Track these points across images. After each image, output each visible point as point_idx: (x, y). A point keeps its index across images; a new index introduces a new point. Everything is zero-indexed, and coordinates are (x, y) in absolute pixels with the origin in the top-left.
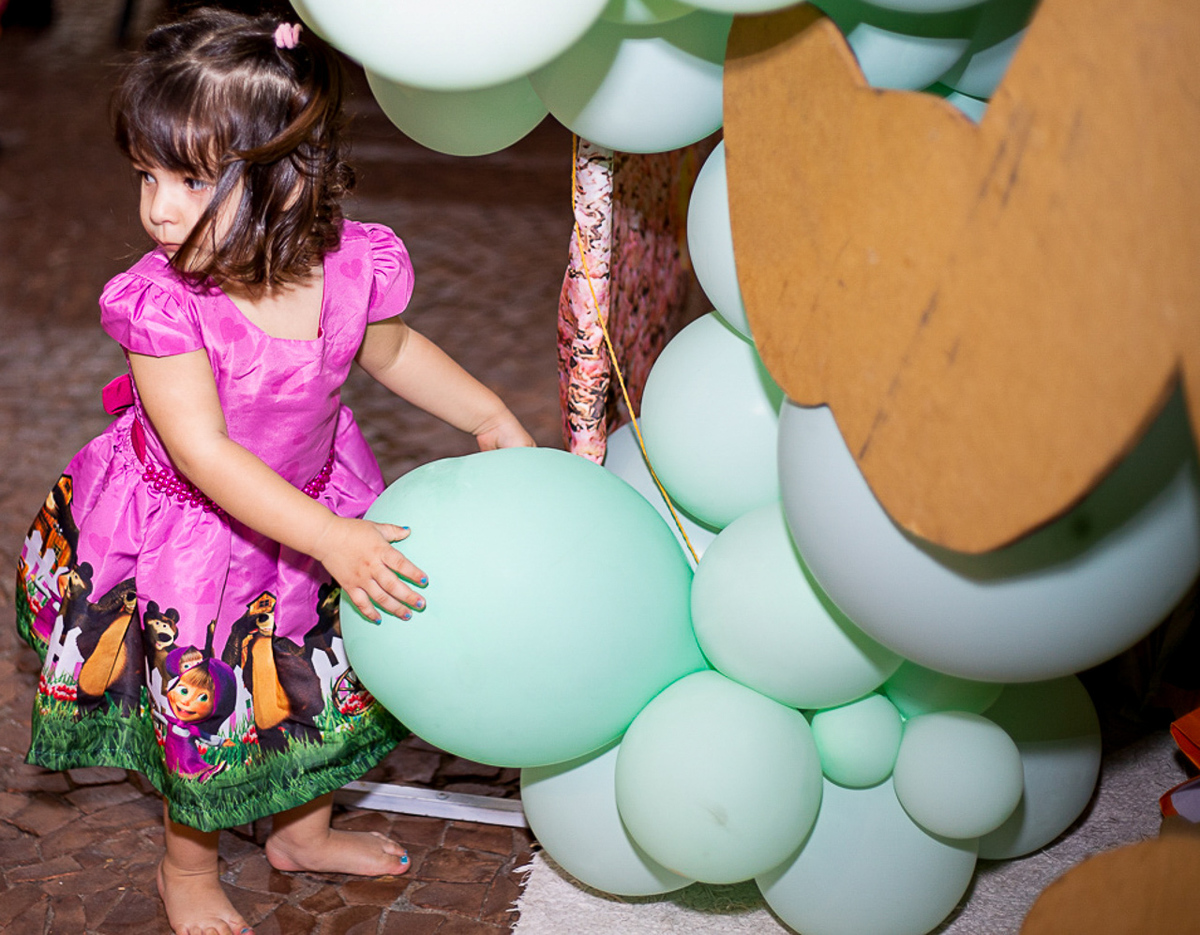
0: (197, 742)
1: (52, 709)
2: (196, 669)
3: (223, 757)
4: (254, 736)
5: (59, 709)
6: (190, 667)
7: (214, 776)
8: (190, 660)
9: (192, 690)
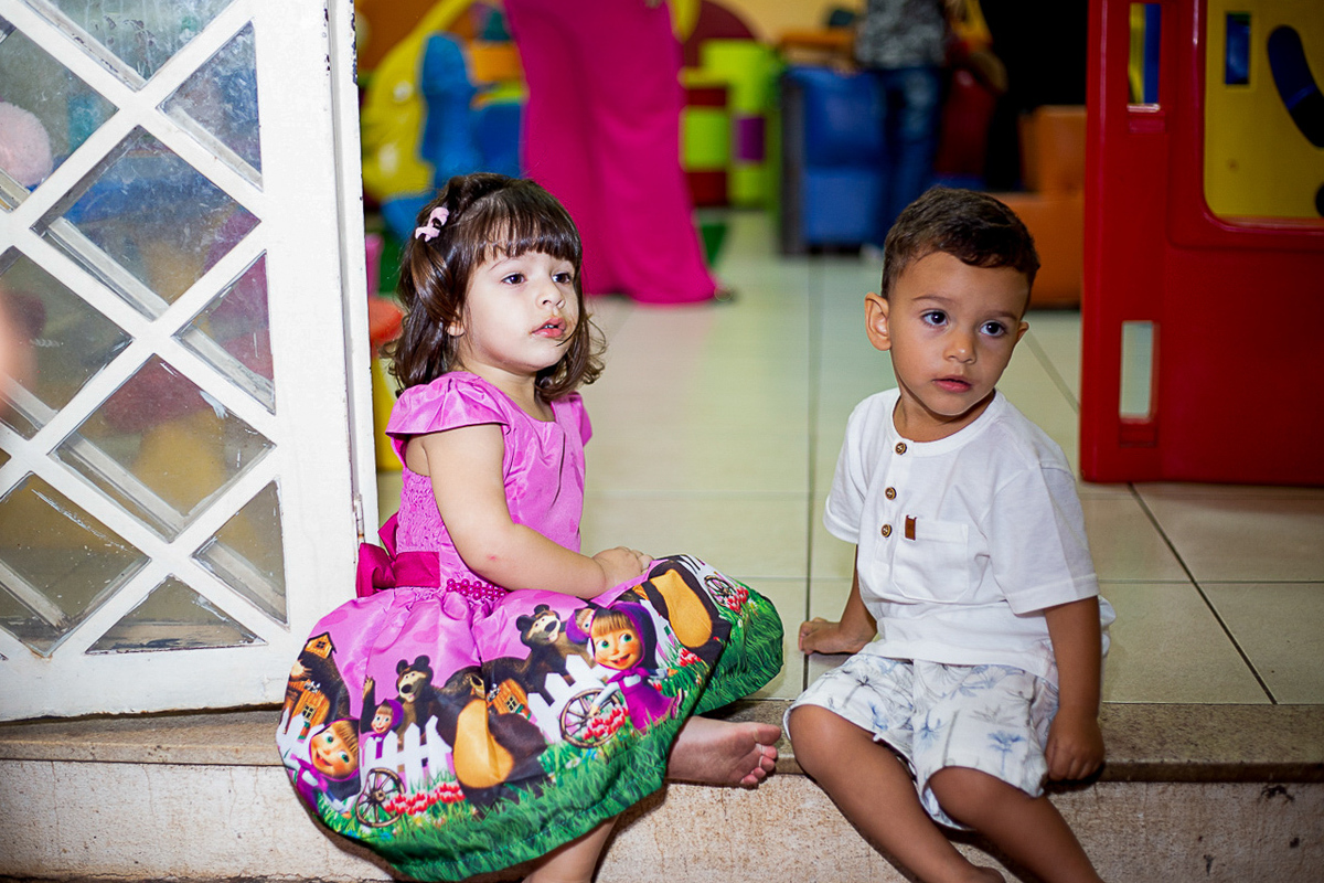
0: (650, 681)
1: (447, 814)
2: (595, 621)
3: (677, 687)
4: (690, 656)
5: (453, 813)
6: (589, 623)
7: (680, 707)
8: (583, 619)
9: (610, 638)
